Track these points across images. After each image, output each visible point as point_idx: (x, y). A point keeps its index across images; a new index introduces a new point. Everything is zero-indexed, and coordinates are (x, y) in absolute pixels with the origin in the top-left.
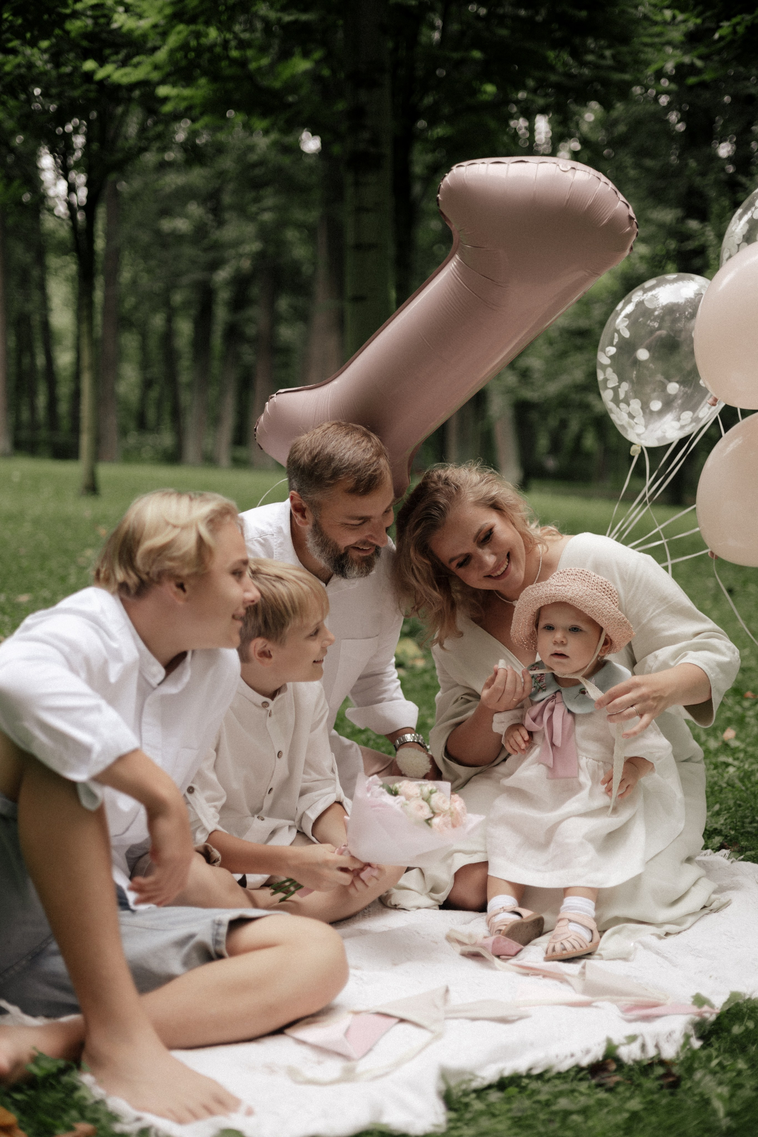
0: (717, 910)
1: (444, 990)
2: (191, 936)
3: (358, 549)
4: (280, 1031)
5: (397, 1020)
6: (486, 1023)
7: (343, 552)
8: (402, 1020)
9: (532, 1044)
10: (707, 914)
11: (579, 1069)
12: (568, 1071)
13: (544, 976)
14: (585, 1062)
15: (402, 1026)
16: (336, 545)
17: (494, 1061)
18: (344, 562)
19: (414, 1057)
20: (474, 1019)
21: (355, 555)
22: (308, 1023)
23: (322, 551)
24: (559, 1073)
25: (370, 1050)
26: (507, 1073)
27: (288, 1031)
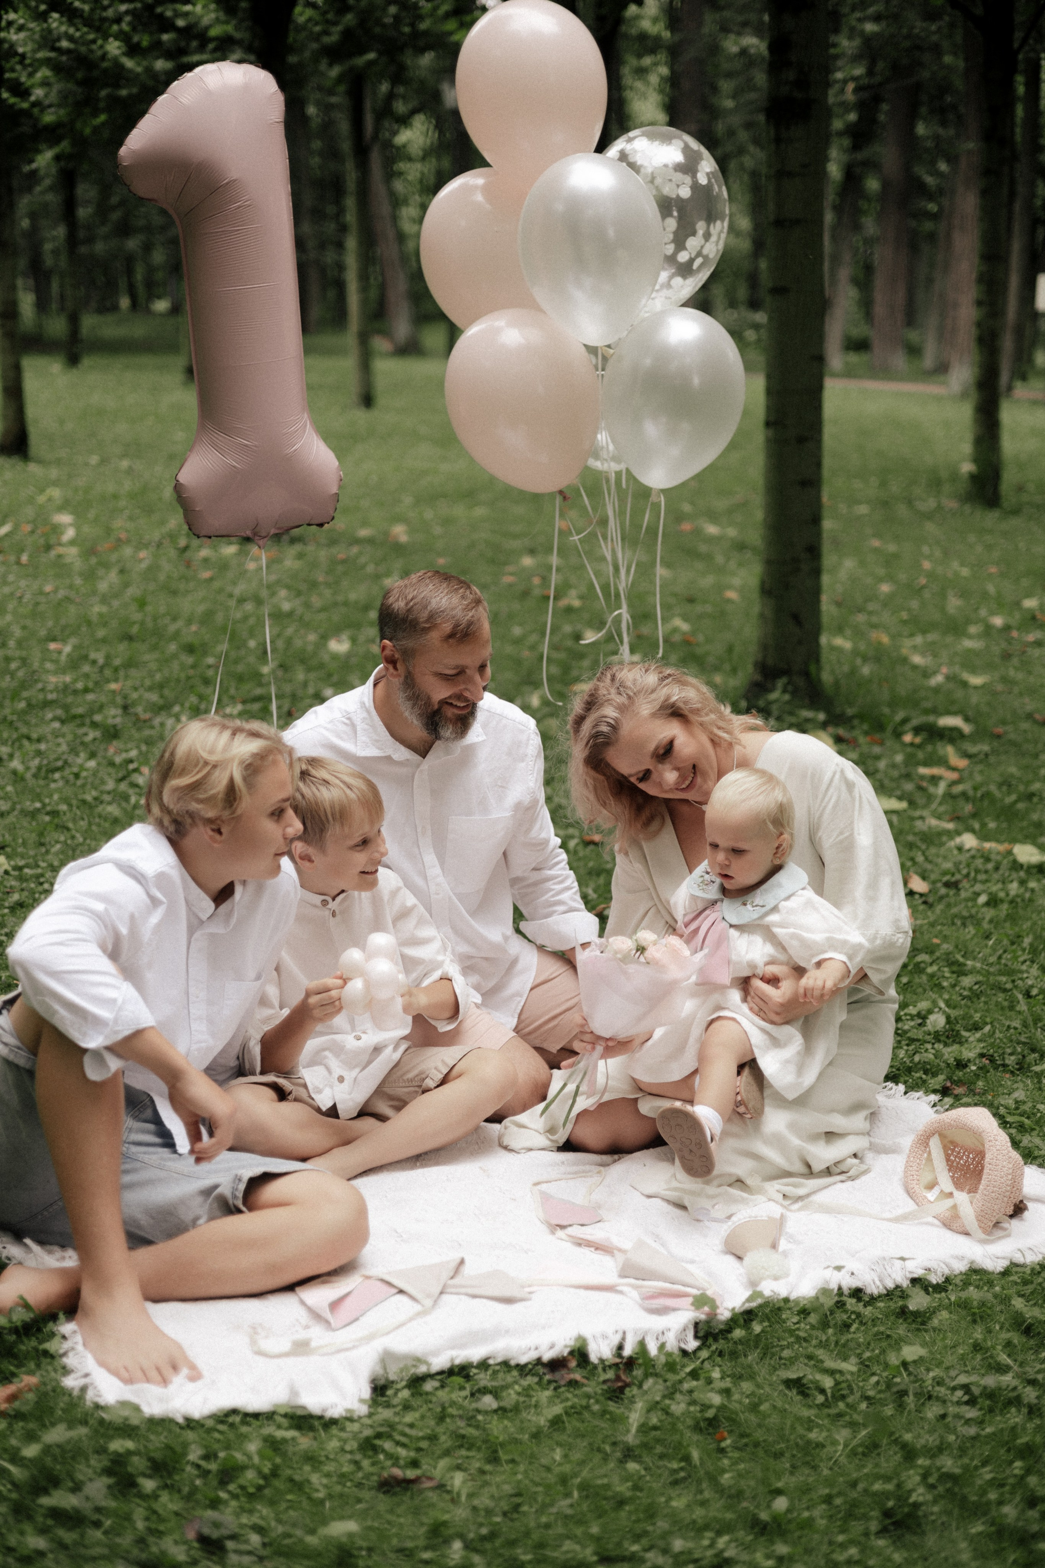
0: (852, 1179)
1: (458, 1261)
2: (216, 1187)
3: (451, 704)
4: (290, 1288)
5: (395, 1291)
6: (484, 1301)
7: (436, 707)
8: (401, 1292)
9: (507, 1332)
10: (842, 1181)
11: (539, 1361)
12: (526, 1365)
13: (597, 1249)
14: (547, 1356)
15: (400, 1297)
16: (429, 698)
17: (453, 1348)
18: (437, 718)
19: (388, 1333)
20: (475, 1296)
21: (450, 712)
22: (324, 1282)
23: (414, 705)
24: (518, 1365)
25: (357, 1319)
26: (457, 1362)
27: (298, 1289)
